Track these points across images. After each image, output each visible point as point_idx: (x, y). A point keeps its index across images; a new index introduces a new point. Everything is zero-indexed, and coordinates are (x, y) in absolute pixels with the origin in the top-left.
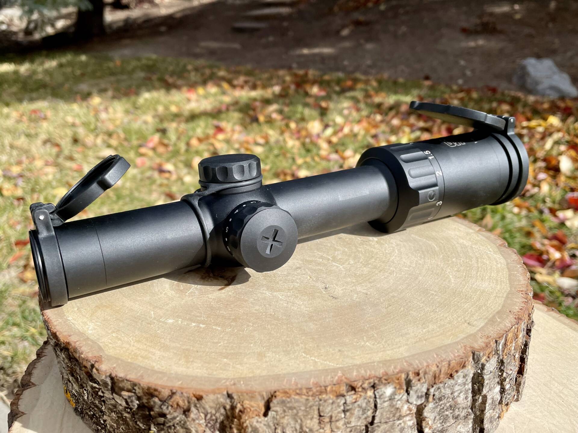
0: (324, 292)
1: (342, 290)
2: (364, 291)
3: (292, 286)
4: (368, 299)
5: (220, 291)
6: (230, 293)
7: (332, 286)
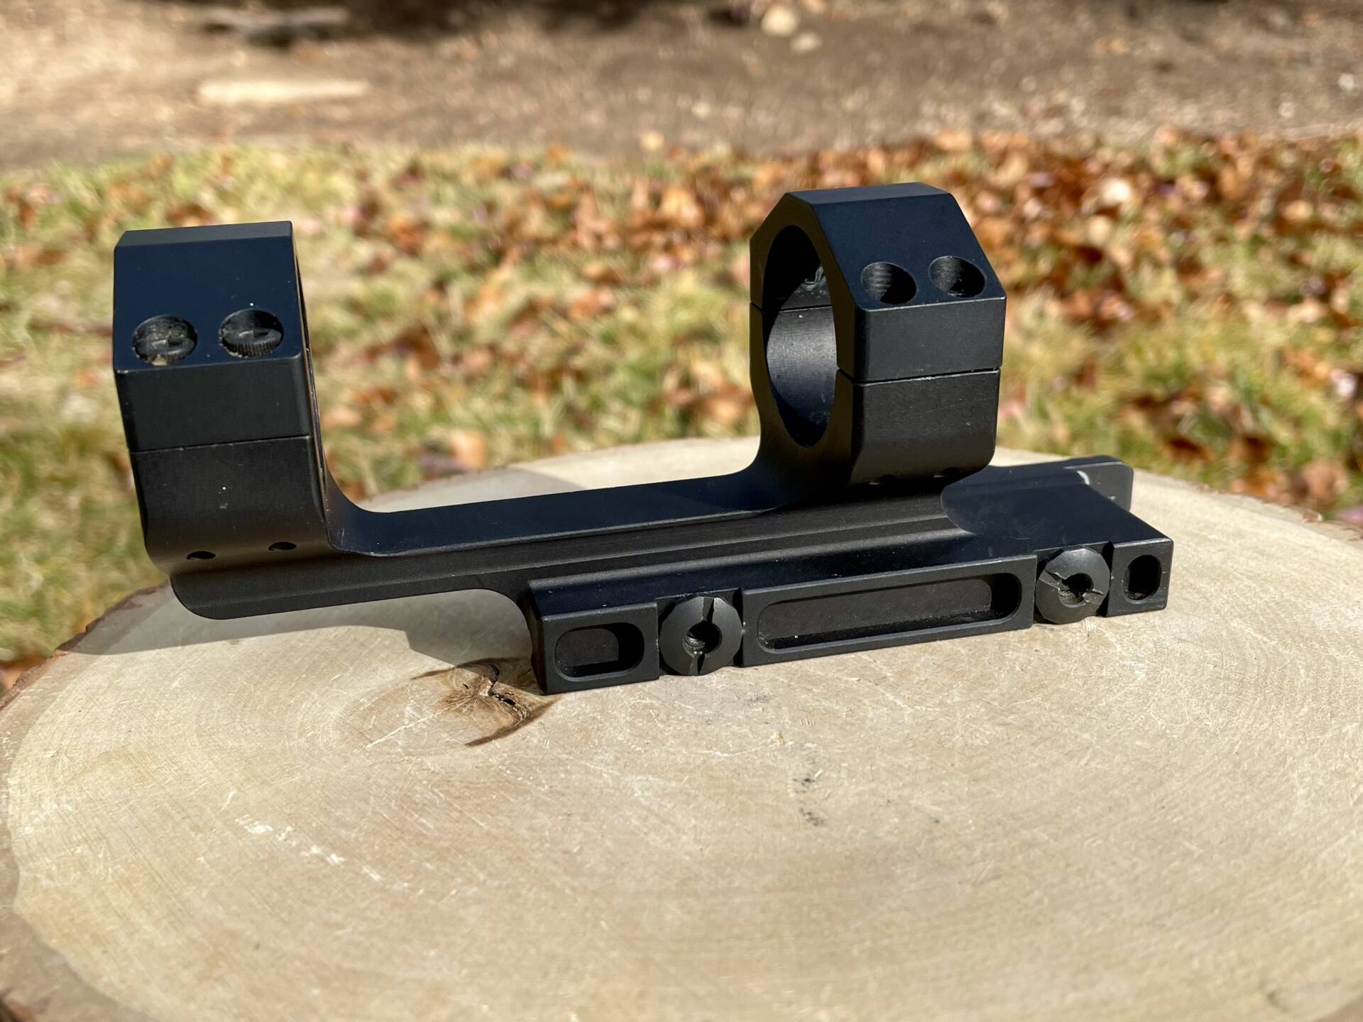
0: (792, 795)
1: (860, 794)
2: (936, 808)
3: (699, 762)
4: (932, 840)
5: (470, 749)
6: (493, 761)
7: (834, 775)
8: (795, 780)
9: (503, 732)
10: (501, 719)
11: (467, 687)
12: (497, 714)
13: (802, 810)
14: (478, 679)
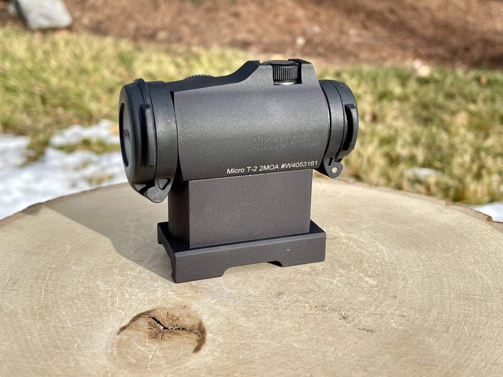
0: (348, 325)
2: (397, 312)
4: (413, 323)
5: (198, 353)
6: (216, 354)
7: (349, 313)
8: (340, 319)
9: (201, 342)
10: (190, 336)
11: (151, 329)
12: (186, 335)
13: (360, 329)
14: (150, 323)
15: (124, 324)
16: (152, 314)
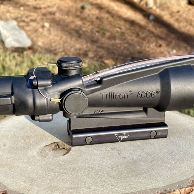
8: (117, 153)
9: (67, 153)
10: (65, 151)
13: (121, 157)
14: (55, 146)
15: (47, 145)
16: (58, 143)
